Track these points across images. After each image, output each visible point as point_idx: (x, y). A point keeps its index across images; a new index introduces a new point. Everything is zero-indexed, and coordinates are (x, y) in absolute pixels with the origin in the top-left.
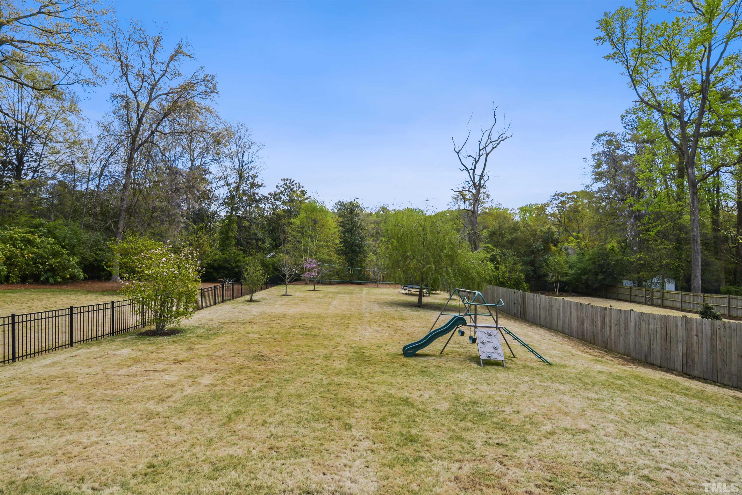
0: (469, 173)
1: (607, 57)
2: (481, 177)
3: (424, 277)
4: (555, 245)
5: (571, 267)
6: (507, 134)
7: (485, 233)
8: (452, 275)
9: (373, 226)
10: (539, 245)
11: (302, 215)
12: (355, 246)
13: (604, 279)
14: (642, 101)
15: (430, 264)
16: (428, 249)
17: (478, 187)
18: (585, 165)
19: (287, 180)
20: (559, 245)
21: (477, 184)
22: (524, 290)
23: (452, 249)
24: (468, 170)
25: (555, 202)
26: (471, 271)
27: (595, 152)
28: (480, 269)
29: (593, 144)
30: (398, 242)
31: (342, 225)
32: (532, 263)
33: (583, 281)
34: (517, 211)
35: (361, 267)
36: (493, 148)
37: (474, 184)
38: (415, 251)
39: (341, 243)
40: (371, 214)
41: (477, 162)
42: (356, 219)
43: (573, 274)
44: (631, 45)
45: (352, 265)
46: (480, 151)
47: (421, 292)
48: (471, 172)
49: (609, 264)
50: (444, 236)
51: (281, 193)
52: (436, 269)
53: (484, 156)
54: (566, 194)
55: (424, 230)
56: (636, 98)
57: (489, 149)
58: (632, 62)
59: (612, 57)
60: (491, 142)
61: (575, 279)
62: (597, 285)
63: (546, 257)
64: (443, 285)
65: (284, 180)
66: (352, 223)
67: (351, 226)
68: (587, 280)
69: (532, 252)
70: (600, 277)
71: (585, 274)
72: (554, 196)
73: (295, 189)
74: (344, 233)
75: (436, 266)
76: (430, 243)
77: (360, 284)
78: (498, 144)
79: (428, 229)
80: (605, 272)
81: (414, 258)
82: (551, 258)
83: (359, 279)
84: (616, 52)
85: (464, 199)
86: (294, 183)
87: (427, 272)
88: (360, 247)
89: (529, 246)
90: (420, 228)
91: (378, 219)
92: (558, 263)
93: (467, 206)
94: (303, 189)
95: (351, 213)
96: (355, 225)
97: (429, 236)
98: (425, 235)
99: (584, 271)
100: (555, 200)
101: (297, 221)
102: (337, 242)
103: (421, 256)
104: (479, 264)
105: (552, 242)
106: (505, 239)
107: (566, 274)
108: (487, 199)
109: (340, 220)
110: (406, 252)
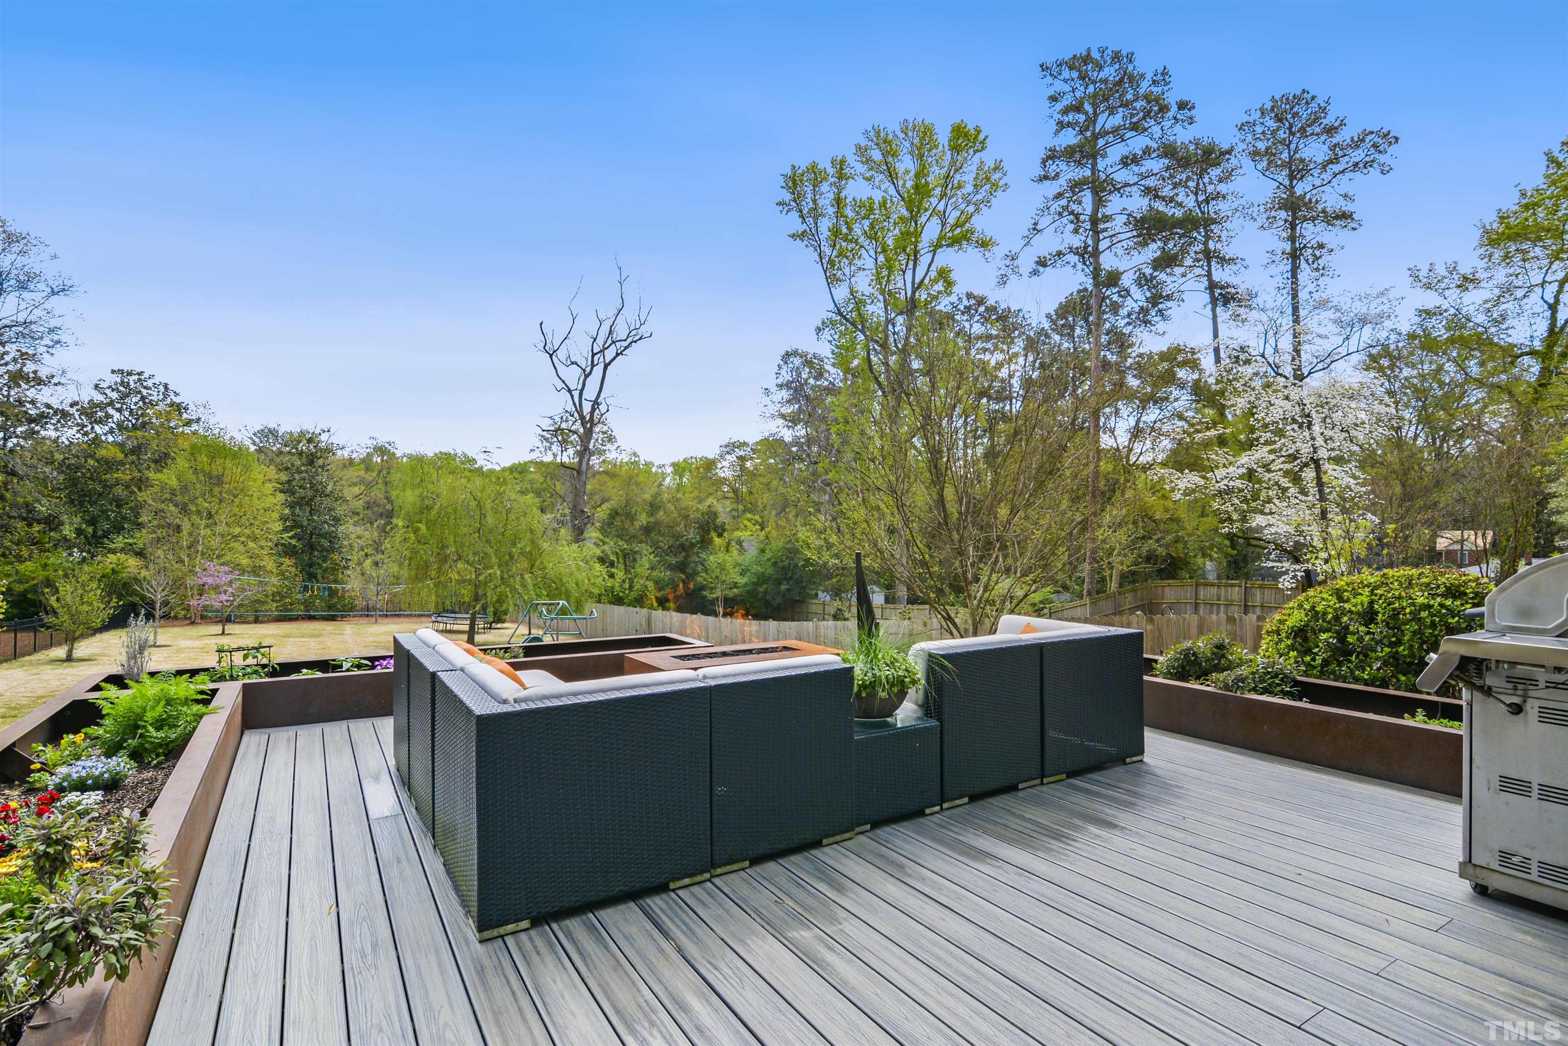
0: (572, 396)
1: (793, 236)
2: (596, 404)
3: (480, 592)
4: (720, 535)
5: (742, 574)
6: (643, 331)
7: (602, 513)
8: (530, 587)
9: (356, 490)
10: (692, 535)
11: (182, 463)
12: (321, 535)
13: (788, 590)
14: (840, 313)
15: (491, 567)
16: (488, 541)
17: (589, 424)
18: (767, 400)
19: (130, 374)
20: (725, 534)
21: (588, 418)
22: (651, 608)
23: (533, 542)
24: (570, 391)
25: (728, 457)
26: (564, 580)
27: (780, 381)
28: (581, 576)
29: (779, 367)
30: (428, 528)
31: (287, 488)
32: (681, 567)
33: (760, 595)
34: (669, 470)
35: (336, 581)
36: (618, 355)
37: (582, 417)
38: (462, 545)
39: (286, 530)
40: (351, 461)
41: (587, 376)
42: (323, 477)
43: (746, 584)
44: (825, 225)
45: (312, 577)
46: (593, 355)
47: (472, 626)
48: (576, 394)
49: (796, 566)
50: (518, 519)
51: (111, 403)
52: (502, 578)
53: (601, 366)
54: (745, 444)
55: (480, 506)
56: (832, 307)
57: (610, 354)
58: (827, 251)
59: (802, 236)
60: (614, 342)
61: (748, 592)
62: (778, 600)
63: (703, 556)
64: (515, 605)
65: (121, 372)
66: (313, 486)
67: (310, 493)
68: (766, 592)
69: (682, 547)
70: (783, 587)
71: (764, 582)
72: (726, 446)
73: (155, 398)
74: (292, 507)
75: (502, 572)
76: (491, 531)
77: (333, 618)
78: (626, 348)
79: (488, 505)
80: (791, 578)
81: (460, 558)
82: (711, 558)
83: (330, 608)
84: (805, 231)
85: (564, 443)
86: (150, 383)
87: (485, 584)
88: (332, 538)
89: (677, 537)
90: (473, 504)
91: (370, 476)
92: (722, 567)
93: (568, 457)
94: (177, 400)
95: (311, 463)
96: (318, 491)
97: (490, 519)
98: (483, 516)
99: (762, 579)
100: (728, 453)
101: (168, 477)
102: (278, 526)
103: (475, 554)
104: (579, 568)
105: (715, 530)
106: (637, 524)
107: (735, 585)
108: (609, 446)
109: (284, 477)
110: (444, 547)
